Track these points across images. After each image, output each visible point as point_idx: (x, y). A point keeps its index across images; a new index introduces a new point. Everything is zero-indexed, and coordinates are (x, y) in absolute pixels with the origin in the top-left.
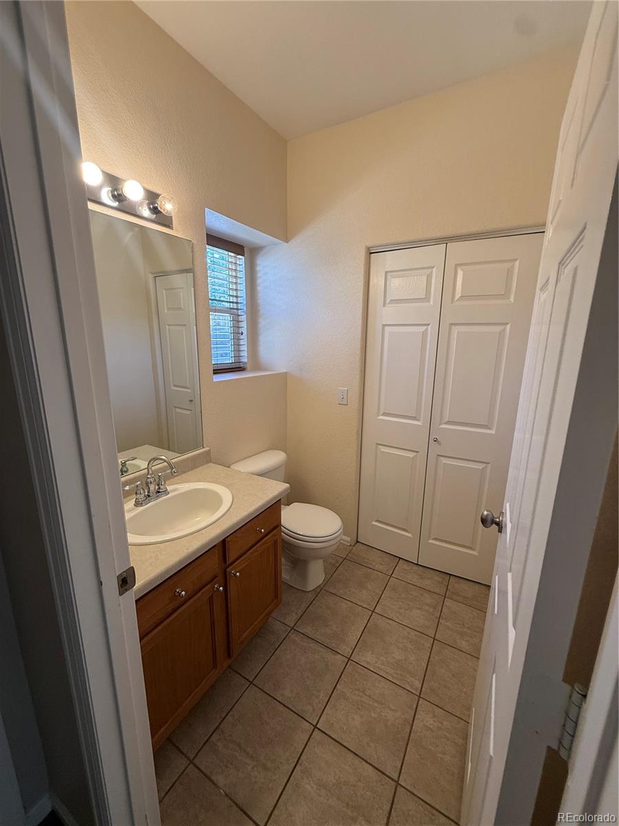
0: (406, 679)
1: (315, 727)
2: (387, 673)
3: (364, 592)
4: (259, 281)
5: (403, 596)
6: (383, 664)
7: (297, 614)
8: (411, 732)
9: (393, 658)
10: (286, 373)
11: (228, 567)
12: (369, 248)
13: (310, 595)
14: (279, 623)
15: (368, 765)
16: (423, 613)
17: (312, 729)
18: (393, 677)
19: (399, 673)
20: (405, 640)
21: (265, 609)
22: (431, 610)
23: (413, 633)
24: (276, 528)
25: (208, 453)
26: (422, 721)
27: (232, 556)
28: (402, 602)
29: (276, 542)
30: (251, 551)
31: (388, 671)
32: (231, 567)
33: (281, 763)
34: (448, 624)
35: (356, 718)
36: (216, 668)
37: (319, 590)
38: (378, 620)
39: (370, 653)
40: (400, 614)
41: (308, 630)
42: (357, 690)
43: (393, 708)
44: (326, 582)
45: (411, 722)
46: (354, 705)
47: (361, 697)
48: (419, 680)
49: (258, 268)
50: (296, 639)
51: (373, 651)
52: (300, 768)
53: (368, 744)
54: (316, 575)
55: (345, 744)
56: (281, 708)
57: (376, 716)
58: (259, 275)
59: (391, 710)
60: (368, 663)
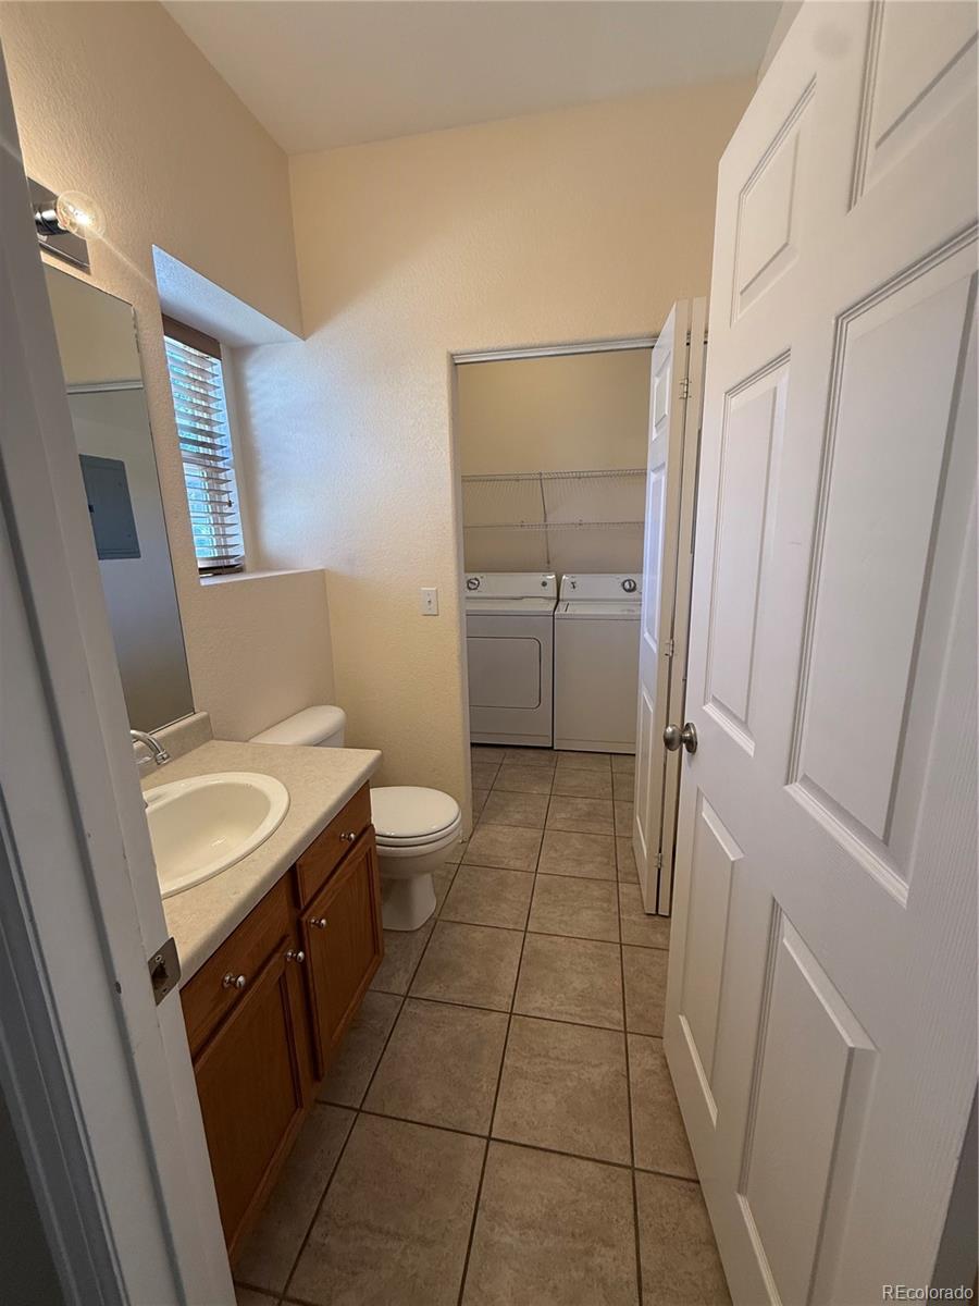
0: (600, 1014)
1: (489, 1138)
2: (571, 1014)
3: (504, 906)
4: (253, 408)
5: (561, 896)
6: (562, 1004)
7: (406, 971)
8: (629, 1086)
9: (575, 989)
10: (322, 570)
11: (302, 915)
12: (452, 355)
13: (421, 936)
14: (380, 995)
15: (586, 1162)
16: (596, 912)
17: (485, 1144)
18: (582, 1018)
19: (589, 1008)
20: (583, 959)
21: (363, 977)
22: (605, 905)
23: (589, 944)
24: (365, 830)
25: (206, 721)
26: (639, 1065)
27: (308, 891)
28: (563, 905)
29: (368, 856)
30: (335, 877)
31: (573, 1012)
32: (308, 913)
33: (450, 1221)
34: (633, 917)
35: (546, 1099)
36: (302, 1107)
37: (433, 924)
38: (537, 941)
39: (539, 993)
40: (566, 923)
41: (433, 991)
42: (535, 1056)
43: (597, 1062)
44: (442, 906)
45: (625, 1073)
46: (538, 1081)
47: (546, 1064)
48: (618, 1009)
49: (250, 384)
50: (418, 1011)
51: (543, 990)
52: (484, 1214)
53: (575, 1130)
54: (425, 900)
55: (543, 1145)
56: (423, 1132)
57: (575, 1083)
58: (252, 396)
59: (593, 1067)
60: (540, 1010)
